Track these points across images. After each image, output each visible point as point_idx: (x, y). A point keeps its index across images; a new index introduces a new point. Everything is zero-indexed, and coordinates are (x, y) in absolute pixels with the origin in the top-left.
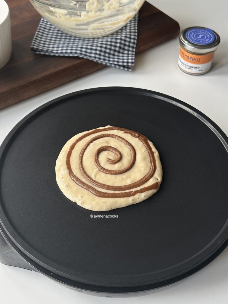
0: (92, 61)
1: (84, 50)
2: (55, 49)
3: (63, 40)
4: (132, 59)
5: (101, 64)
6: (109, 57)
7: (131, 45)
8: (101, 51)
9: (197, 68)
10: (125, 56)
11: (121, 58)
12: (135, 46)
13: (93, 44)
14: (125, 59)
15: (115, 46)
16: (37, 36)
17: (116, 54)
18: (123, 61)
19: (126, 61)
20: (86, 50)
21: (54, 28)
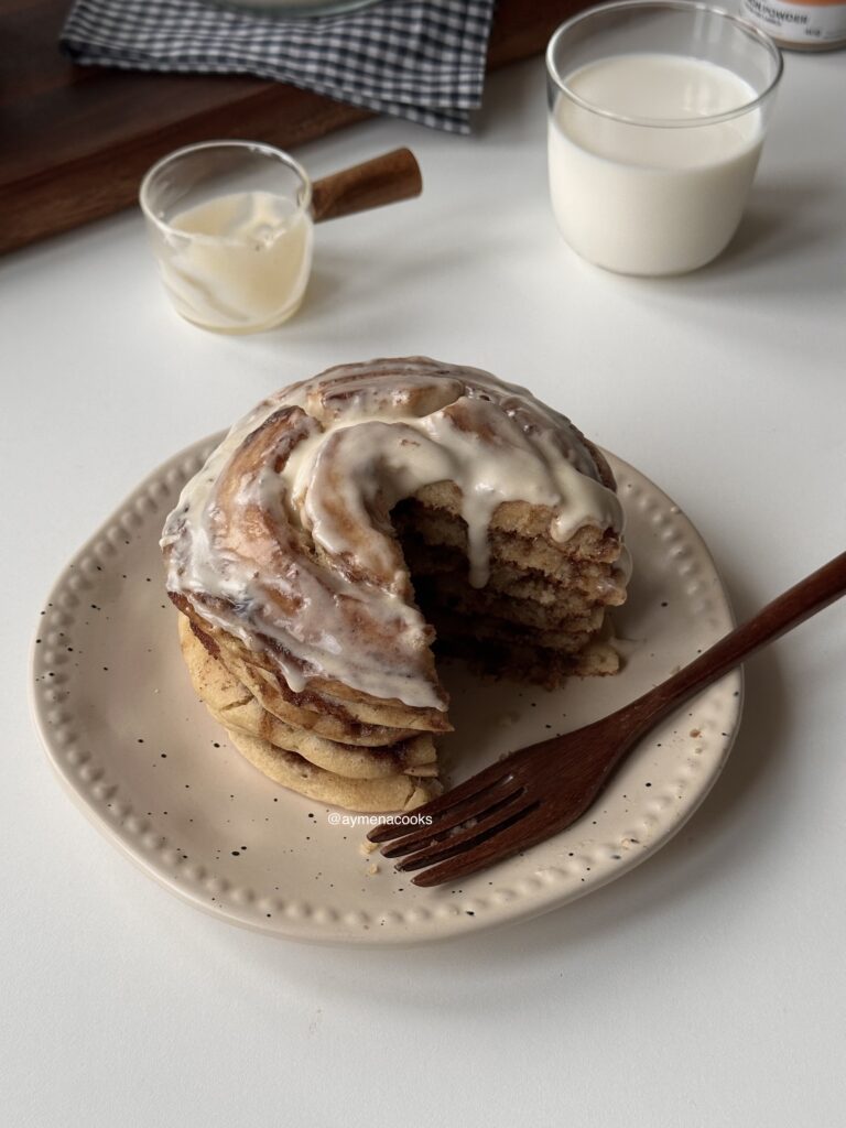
0: (309, 91)
1: (274, 49)
2: (159, 46)
3: (193, 14)
4: (473, 83)
7: (471, 27)
8: (344, 52)
9: (796, 19)
10: (446, 73)
11: (428, 78)
12: (486, 31)
13: (313, 30)
14: (445, 84)
15: (405, 34)
17: (409, 63)
18: (435, 90)
19: (447, 89)
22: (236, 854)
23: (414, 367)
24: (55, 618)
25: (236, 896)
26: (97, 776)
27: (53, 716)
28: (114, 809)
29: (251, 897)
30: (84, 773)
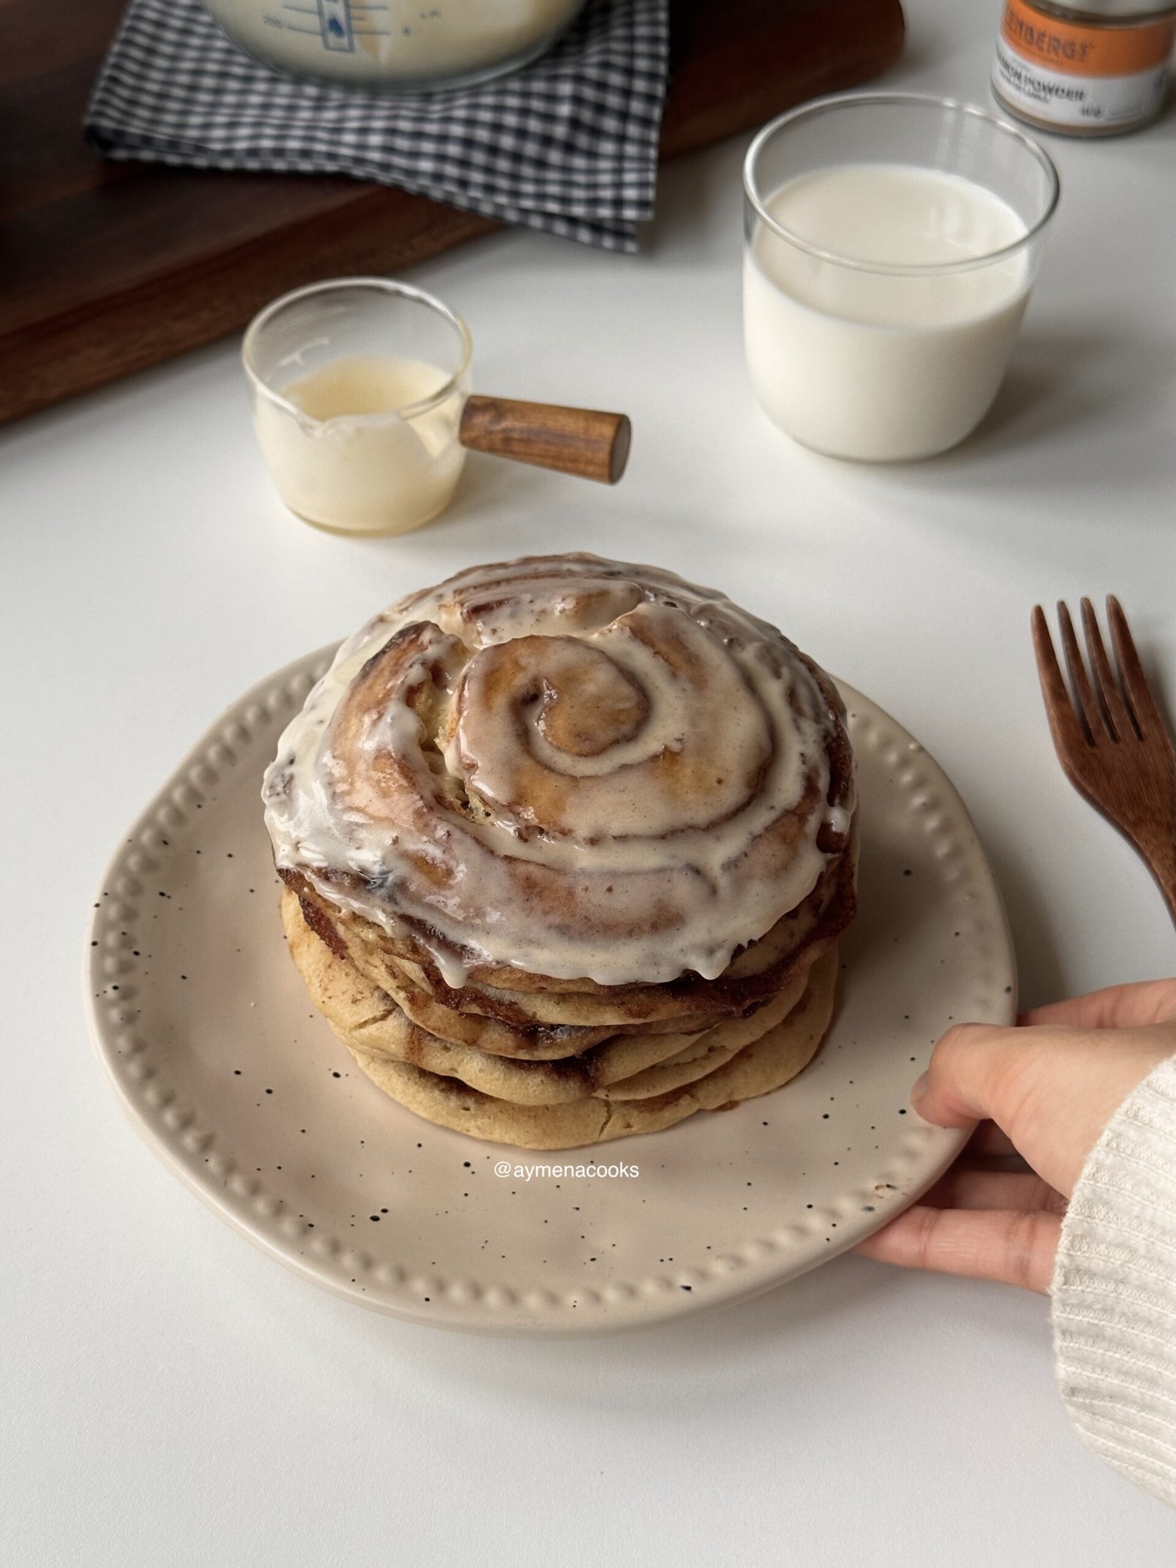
0: (422, 197)
1: (375, 140)
2: (219, 133)
3: (261, 87)
4: (642, 185)
5: (472, 213)
6: (515, 177)
7: (637, 107)
8: (468, 143)
9: (1069, 94)
10: (605, 171)
11: (581, 178)
12: (657, 113)
13: (427, 112)
14: (604, 186)
15: (549, 118)
16: (117, 67)
17: (555, 156)
18: (590, 194)
19: (607, 194)
20: (388, 138)
21: (211, 25)
22: (375, 1219)
23: (576, 567)
24: (113, 911)
25: (382, 1274)
26: (186, 1122)
27: (123, 1043)
28: (213, 1164)
29: (401, 1276)
30: (170, 1118)
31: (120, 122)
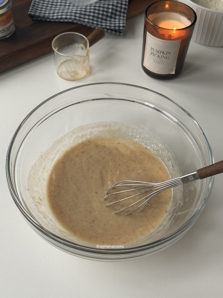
2: (51, 15)
4: (123, 23)
5: (94, 28)
7: (123, 10)
8: (94, 16)
10: (117, 21)
11: (113, 22)
12: (126, 11)
15: (107, 12)
16: (34, 3)
17: (108, 19)
18: (115, 25)
20: (80, 15)
31: (35, 13)
